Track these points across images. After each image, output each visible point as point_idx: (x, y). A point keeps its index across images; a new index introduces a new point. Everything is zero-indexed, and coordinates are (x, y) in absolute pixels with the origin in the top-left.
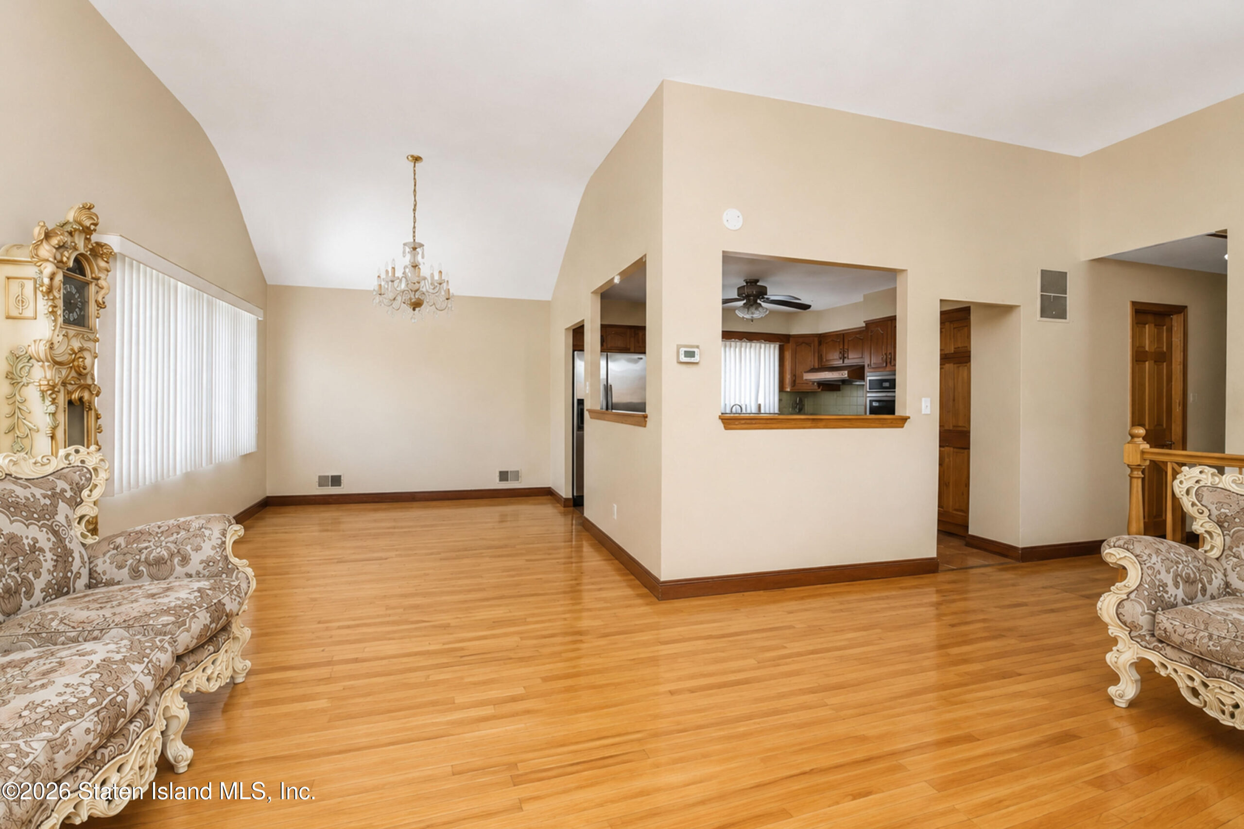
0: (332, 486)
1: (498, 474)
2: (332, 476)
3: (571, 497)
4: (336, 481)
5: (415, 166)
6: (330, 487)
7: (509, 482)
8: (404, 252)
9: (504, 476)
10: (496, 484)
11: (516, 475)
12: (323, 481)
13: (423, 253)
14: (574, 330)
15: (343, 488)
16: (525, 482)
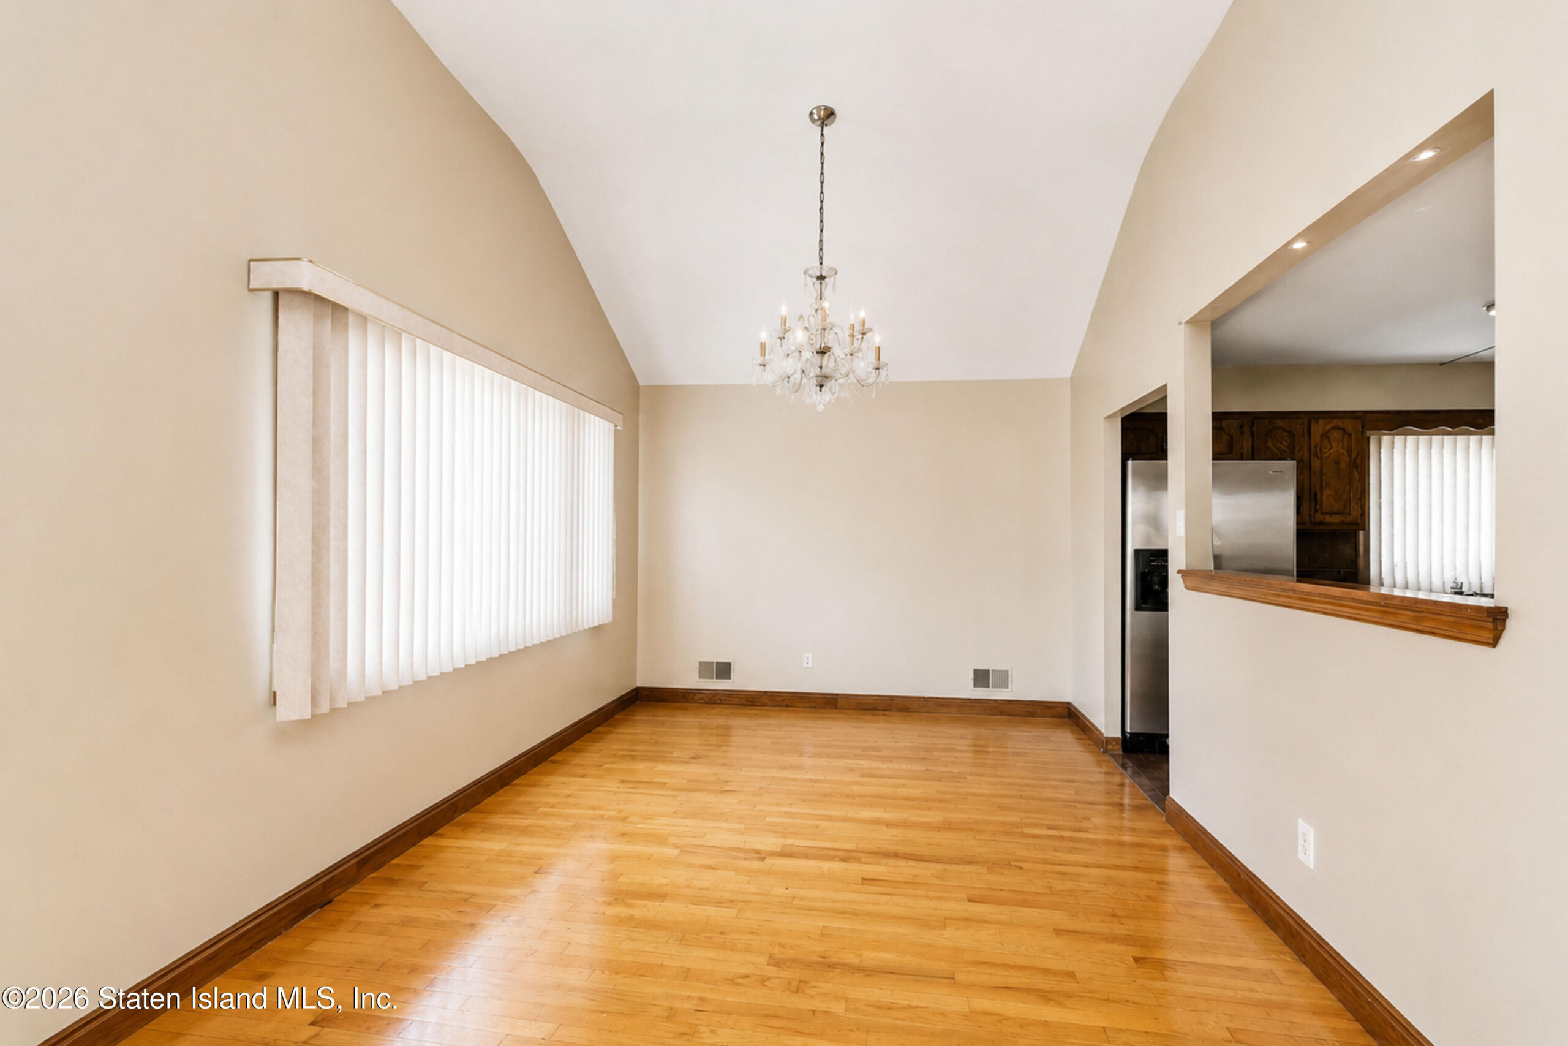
0: (717, 678)
1: (971, 675)
2: (717, 663)
3: (1119, 735)
4: (724, 670)
5: (822, 130)
6: (715, 680)
7: (991, 689)
8: (806, 285)
9: (981, 677)
10: (969, 691)
11: (1003, 678)
12: (705, 669)
13: (834, 284)
14: (1124, 420)
15: (733, 683)
16: (1018, 691)
